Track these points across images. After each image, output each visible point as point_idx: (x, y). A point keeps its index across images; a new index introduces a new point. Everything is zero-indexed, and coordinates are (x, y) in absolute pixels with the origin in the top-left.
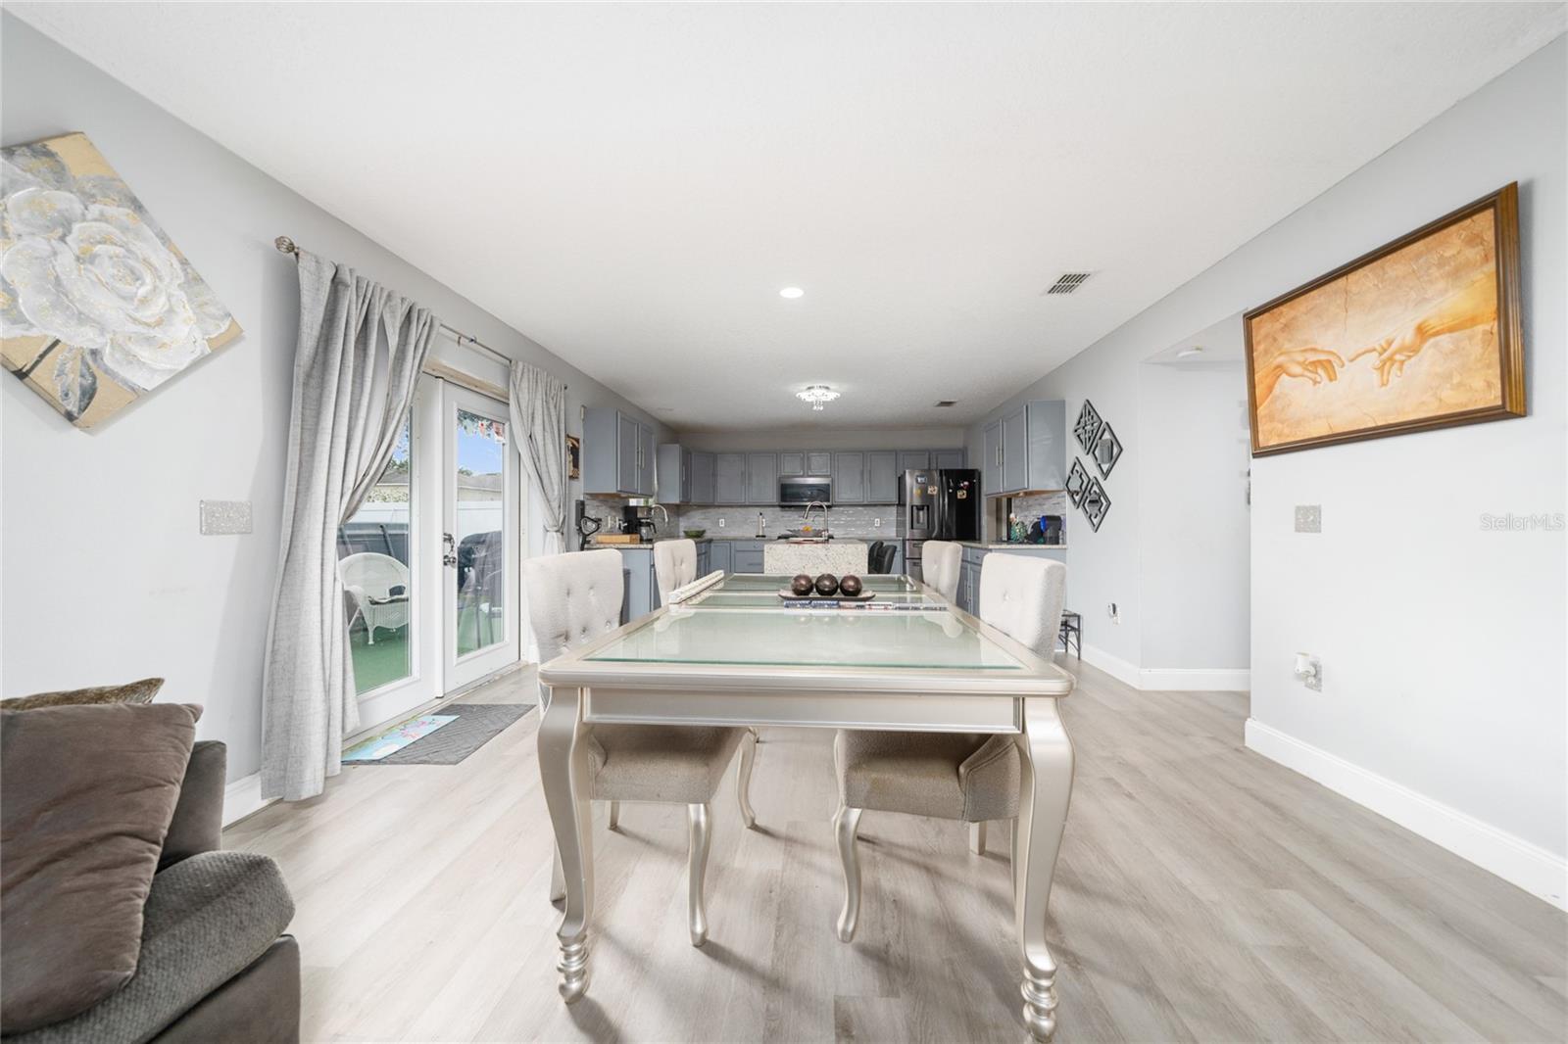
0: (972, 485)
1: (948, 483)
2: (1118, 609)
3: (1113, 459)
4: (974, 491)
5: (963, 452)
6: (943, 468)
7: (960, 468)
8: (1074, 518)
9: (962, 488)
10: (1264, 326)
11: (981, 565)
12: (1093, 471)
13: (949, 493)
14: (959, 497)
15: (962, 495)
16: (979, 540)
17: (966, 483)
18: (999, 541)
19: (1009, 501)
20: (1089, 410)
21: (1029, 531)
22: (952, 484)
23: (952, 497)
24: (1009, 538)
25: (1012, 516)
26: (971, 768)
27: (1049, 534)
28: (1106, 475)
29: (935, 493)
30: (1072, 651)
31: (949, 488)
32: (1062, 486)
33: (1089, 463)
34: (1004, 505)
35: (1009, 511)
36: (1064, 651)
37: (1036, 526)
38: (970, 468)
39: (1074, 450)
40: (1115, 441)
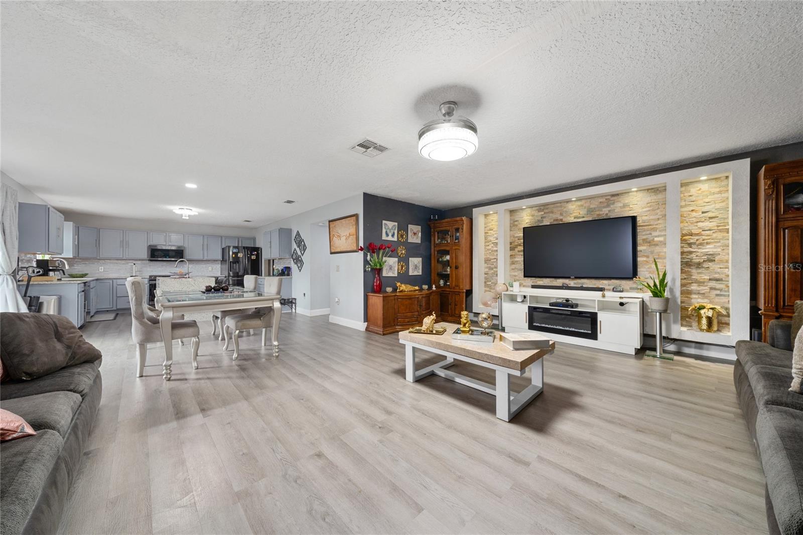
0: (258, 253)
1: (248, 252)
2: (306, 295)
3: (304, 250)
4: (259, 256)
5: (254, 239)
6: (245, 246)
7: (253, 246)
8: (294, 267)
9: (254, 255)
10: (332, 225)
11: (264, 285)
12: (299, 253)
13: (248, 257)
14: (252, 258)
15: (253, 257)
16: (261, 275)
17: (255, 253)
18: (269, 275)
19: (273, 261)
20: (298, 234)
21: (280, 272)
22: (249, 253)
23: (249, 258)
24: (273, 274)
25: (274, 266)
26: (263, 318)
27: (286, 273)
28: (303, 255)
29: (241, 256)
30: (294, 310)
31: (248, 254)
32: (291, 257)
33: (298, 249)
34: (271, 262)
35: (273, 265)
36: (291, 311)
37: (282, 270)
38: (257, 246)
39: (294, 246)
40: (305, 245)
